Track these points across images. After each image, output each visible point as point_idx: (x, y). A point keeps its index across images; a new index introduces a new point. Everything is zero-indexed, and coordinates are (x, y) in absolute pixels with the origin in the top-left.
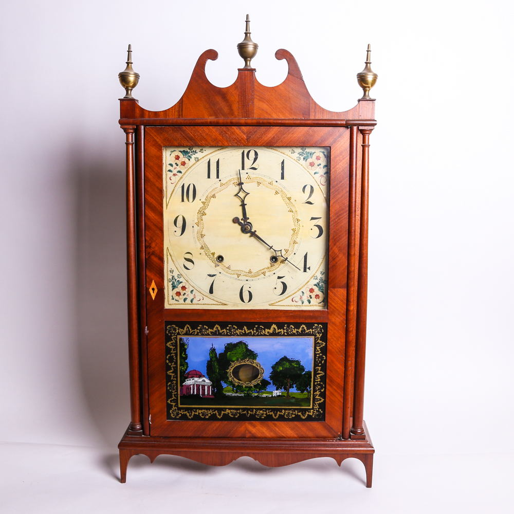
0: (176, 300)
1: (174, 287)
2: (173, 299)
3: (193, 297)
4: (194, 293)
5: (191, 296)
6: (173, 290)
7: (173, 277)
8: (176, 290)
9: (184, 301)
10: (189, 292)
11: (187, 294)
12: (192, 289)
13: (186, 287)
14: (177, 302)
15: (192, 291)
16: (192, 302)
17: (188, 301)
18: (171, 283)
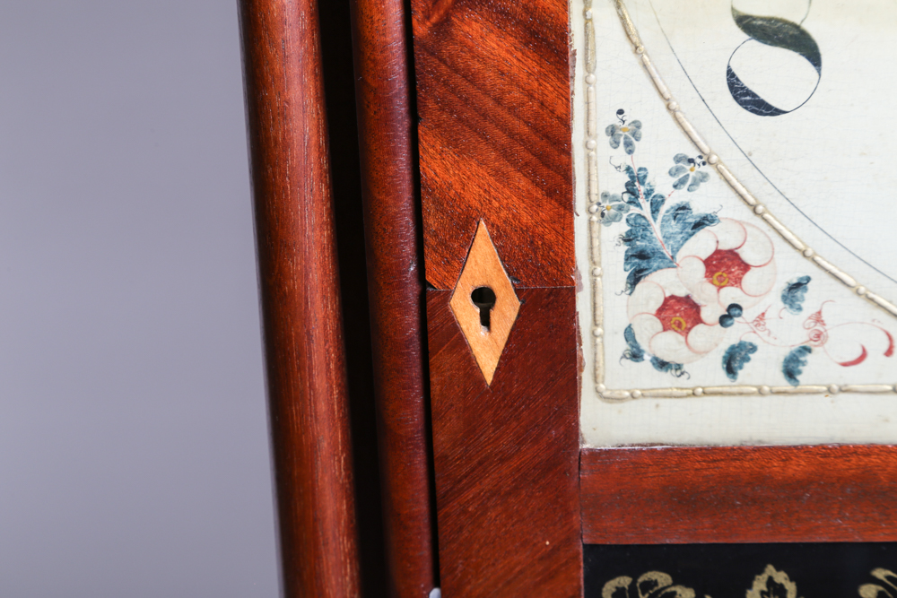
0: (662, 365)
1: (641, 262)
2: (636, 355)
3: (799, 338)
4: (810, 300)
5: (787, 331)
6: (635, 278)
7: (635, 181)
8: (659, 284)
9: (730, 370)
10: (774, 301)
11: (749, 314)
12: (794, 268)
13: (747, 255)
14: (666, 379)
15: (798, 286)
16: (790, 374)
17: (763, 369)
18: (622, 227)
